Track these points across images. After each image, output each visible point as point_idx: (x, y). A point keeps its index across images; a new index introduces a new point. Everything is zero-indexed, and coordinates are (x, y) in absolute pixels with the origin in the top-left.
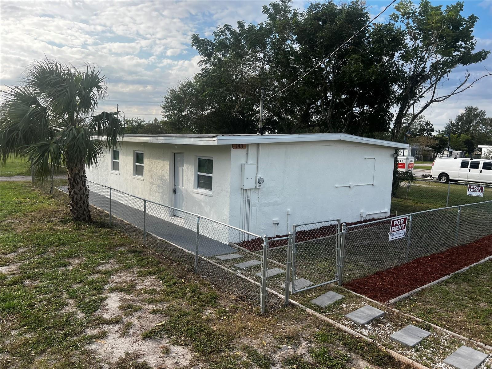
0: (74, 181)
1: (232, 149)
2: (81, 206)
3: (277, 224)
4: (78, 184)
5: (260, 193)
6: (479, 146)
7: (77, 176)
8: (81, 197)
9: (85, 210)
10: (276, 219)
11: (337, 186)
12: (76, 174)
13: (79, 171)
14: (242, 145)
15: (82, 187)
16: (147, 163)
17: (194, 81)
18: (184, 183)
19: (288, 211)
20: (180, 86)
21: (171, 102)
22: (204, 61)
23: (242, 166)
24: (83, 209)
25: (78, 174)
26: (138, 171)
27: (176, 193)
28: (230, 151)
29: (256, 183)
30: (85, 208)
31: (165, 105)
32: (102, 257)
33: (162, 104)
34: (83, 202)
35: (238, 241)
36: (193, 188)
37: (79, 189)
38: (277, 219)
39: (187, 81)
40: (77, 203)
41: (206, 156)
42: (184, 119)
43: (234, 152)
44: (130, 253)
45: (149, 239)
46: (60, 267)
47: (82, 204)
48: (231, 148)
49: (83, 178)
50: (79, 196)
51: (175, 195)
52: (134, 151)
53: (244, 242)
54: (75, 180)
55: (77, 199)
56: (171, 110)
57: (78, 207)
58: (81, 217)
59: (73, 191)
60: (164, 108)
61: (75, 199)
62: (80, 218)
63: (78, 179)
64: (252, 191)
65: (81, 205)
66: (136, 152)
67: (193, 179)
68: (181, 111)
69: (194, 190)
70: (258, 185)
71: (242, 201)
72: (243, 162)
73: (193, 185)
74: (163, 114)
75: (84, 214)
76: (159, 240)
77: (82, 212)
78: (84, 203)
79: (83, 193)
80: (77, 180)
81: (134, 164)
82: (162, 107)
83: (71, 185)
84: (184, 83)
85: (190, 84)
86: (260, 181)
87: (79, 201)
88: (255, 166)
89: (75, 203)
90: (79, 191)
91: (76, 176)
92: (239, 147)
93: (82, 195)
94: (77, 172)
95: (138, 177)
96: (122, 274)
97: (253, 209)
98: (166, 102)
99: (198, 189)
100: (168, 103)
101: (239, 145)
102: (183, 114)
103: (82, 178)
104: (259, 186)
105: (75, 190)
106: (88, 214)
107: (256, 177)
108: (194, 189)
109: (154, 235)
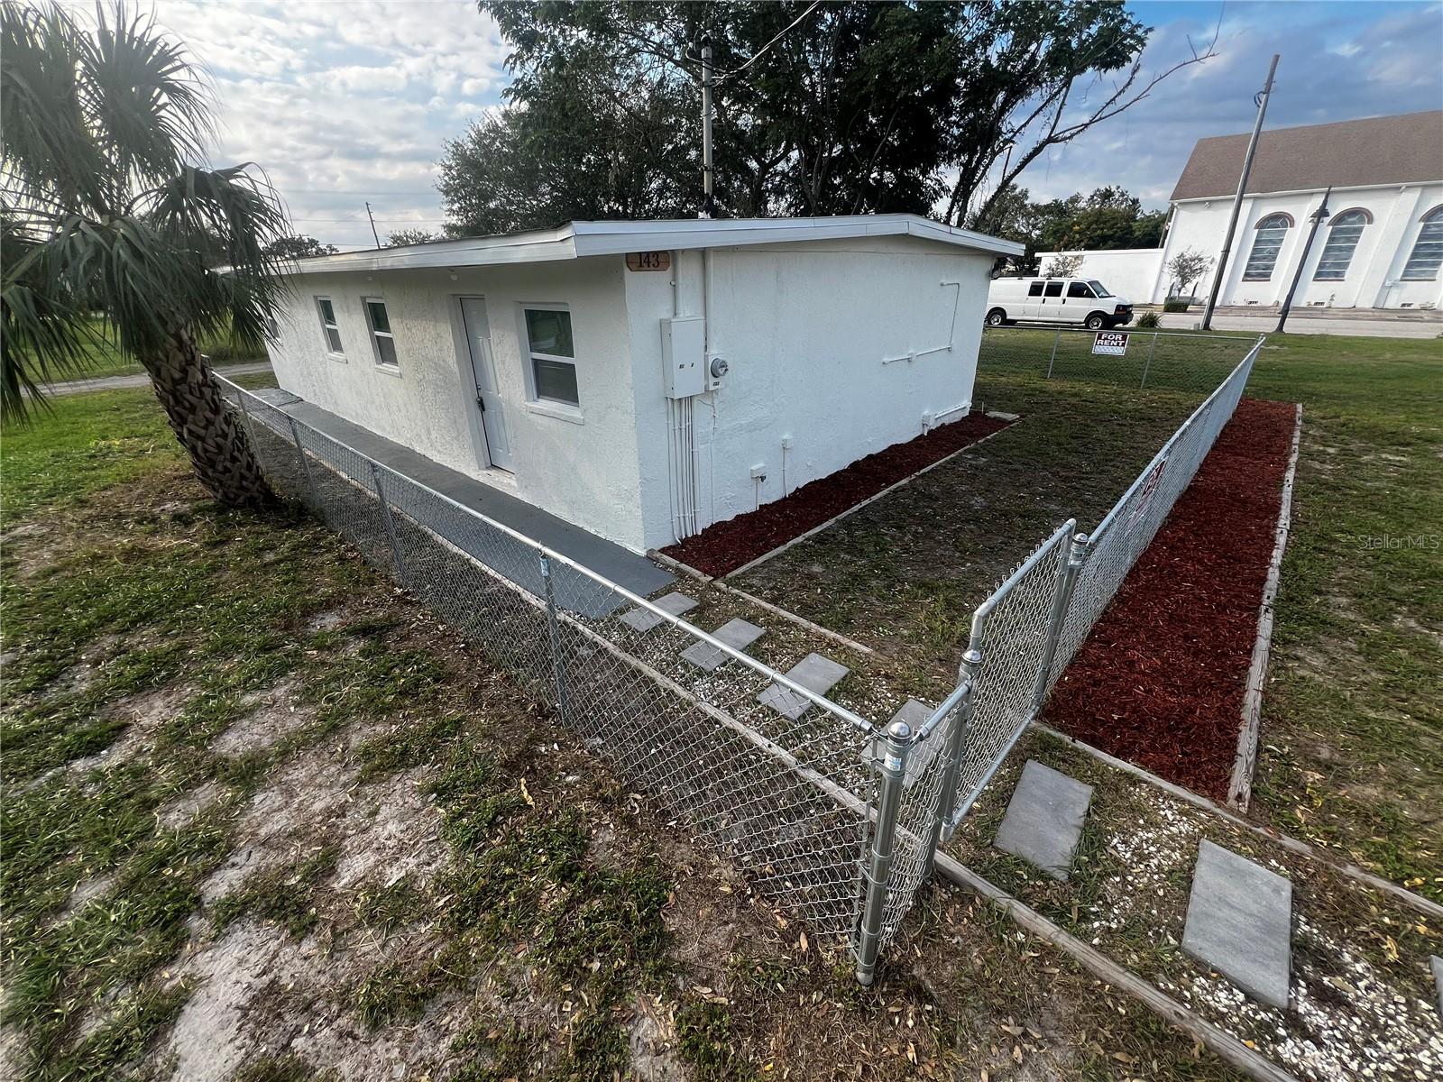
0: (178, 402)
1: (627, 271)
2: (227, 470)
3: (763, 478)
4: (193, 409)
5: (716, 402)
6: (1037, 255)
7: (183, 388)
8: (219, 447)
9: (243, 477)
10: (757, 466)
11: (886, 359)
12: (175, 382)
13: (184, 371)
14: (656, 254)
15: (212, 416)
16: (398, 330)
17: (505, 123)
18: (500, 383)
19: (785, 441)
20: (473, 135)
21: (459, 176)
22: (519, 56)
23: (664, 328)
24: (238, 474)
25: (183, 380)
26: (385, 351)
27: (486, 407)
28: (622, 279)
29: (706, 377)
30: (243, 471)
31: (447, 184)
32: (251, 678)
33: (439, 182)
34: (228, 456)
35: (668, 542)
36: (524, 397)
37: (202, 424)
38: (762, 465)
39: (487, 121)
40: (212, 464)
41: (546, 300)
42: (495, 215)
43: (632, 279)
44: (351, 639)
45: (425, 557)
46: (76, 757)
47: (228, 464)
48: (623, 269)
49: (207, 391)
50: (210, 441)
51: (485, 414)
52: (363, 299)
53: (686, 541)
54: (181, 399)
55: (206, 451)
56: (464, 198)
57: (221, 473)
58: (237, 496)
59: (185, 431)
60: (447, 193)
61: (200, 451)
62: (235, 500)
63: (189, 397)
64: (695, 402)
65: (225, 467)
66: (368, 301)
67: (521, 373)
68: (486, 197)
69: (531, 404)
70: (712, 380)
71: (671, 433)
72: (665, 314)
73: (523, 387)
74: (446, 207)
75: (242, 488)
76: (454, 556)
77: (236, 484)
78: (234, 459)
79: (220, 432)
80: (185, 399)
81: (371, 334)
82: (441, 190)
83: (175, 415)
84: (481, 127)
85: (495, 129)
86: (718, 369)
87: (214, 457)
88: (702, 322)
89: (206, 465)
90: (206, 428)
91: (178, 387)
92: (649, 263)
93: (219, 440)
94: (177, 375)
95: (387, 366)
96: (298, 774)
97: (700, 448)
98: (446, 178)
99: (541, 400)
100: (453, 178)
101: (648, 253)
102: (492, 205)
103: (201, 393)
104: (716, 384)
105: (193, 427)
106: (258, 484)
107: (706, 357)
108: (527, 400)
109: (440, 539)
